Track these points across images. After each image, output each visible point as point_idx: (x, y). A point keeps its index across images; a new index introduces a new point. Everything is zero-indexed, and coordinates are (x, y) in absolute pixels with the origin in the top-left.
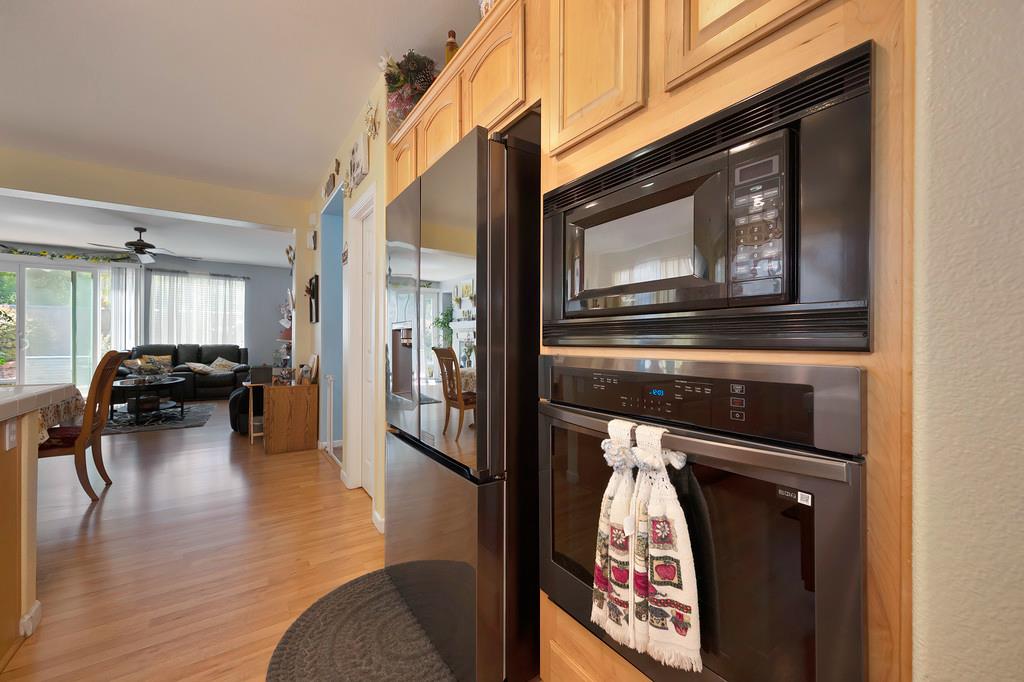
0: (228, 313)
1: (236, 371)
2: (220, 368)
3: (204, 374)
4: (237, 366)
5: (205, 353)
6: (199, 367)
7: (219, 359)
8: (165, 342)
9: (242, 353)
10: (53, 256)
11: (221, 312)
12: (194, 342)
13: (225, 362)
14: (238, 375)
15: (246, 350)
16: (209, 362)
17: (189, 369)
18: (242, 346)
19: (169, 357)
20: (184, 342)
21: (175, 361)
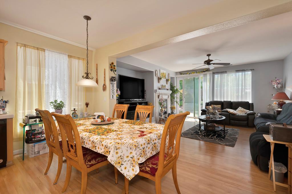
0: (243, 87)
1: (249, 114)
2: (240, 112)
3: (234, 114)
4: (248, 112)
5: (234, 105)
6: (231, 111)
7: (240, 108)
8: (219, 100)
9: (251, 105)
10: (189, 74)
11: (240, 88)
12: (229, 100)
13: (242, 109)
14: (249, 116)
15: (252, 104)
16: (235, 109)
17: (227, 112)
18: (250, 102)
19: (220, 106)
20: (225, 100)
21: (222, 108)
